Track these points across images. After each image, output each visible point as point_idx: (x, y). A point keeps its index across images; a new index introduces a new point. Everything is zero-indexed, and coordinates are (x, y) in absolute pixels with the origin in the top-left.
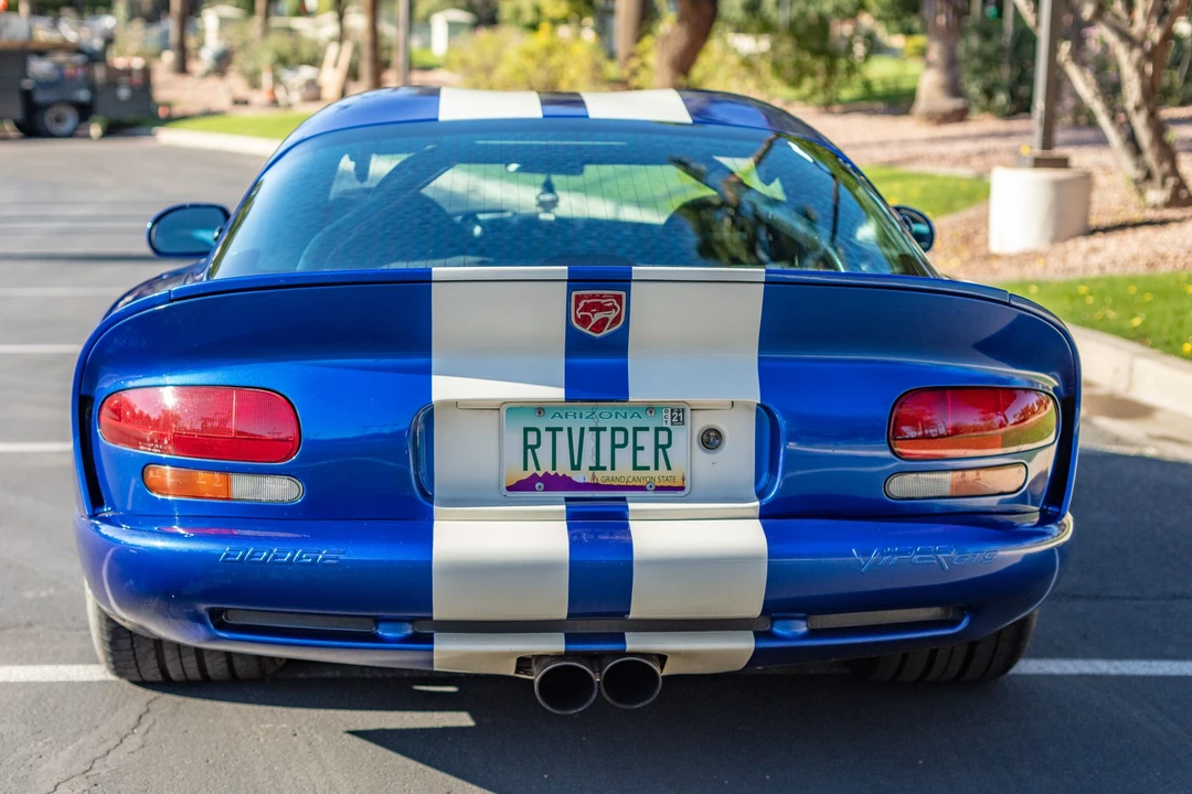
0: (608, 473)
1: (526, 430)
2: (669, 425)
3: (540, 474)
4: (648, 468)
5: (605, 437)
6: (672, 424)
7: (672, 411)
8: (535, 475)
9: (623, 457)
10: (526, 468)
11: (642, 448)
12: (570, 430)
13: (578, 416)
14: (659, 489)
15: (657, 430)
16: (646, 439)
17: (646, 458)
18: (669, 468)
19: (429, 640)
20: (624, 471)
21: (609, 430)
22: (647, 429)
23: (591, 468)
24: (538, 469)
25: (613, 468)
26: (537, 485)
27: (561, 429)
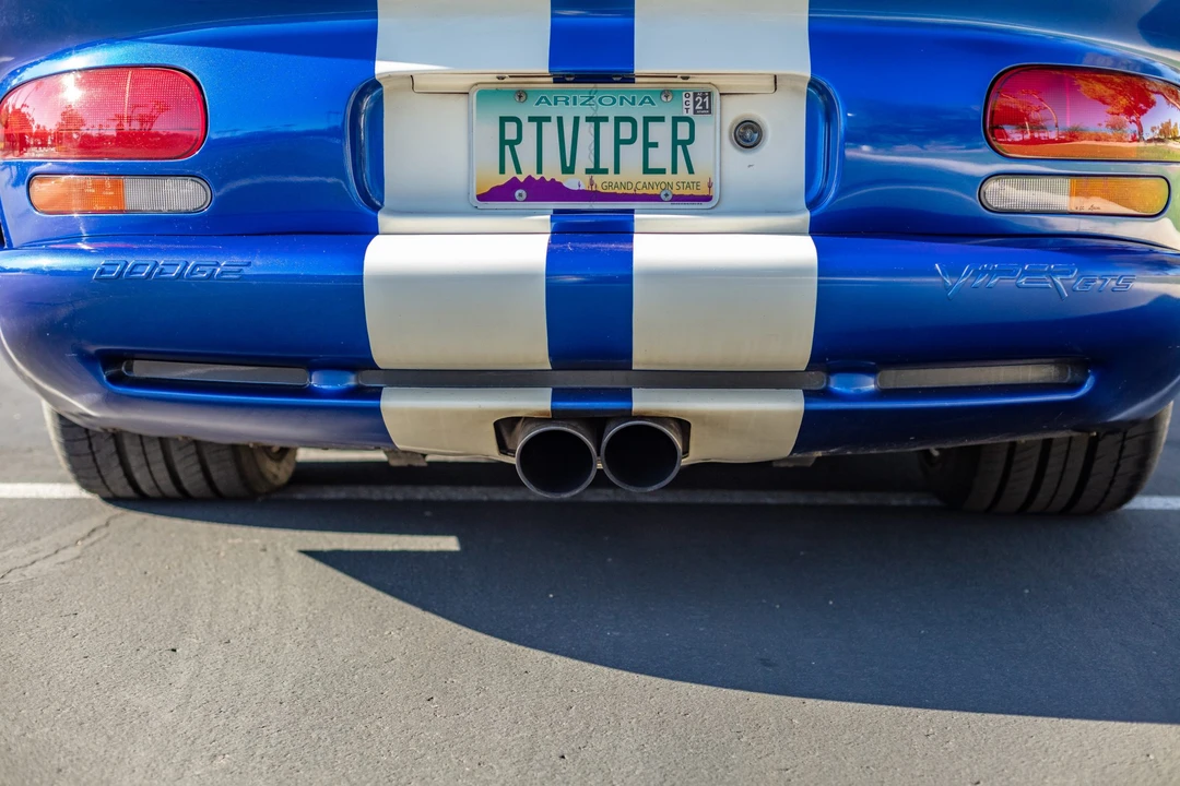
0: (611, 177)
1: (503, 120)
2: (690, 114)
3: (522, 178)
4: (662, 171)
5: (607, 130)
6: (695, 112)
7: (695, 95)
8: (515, 179)
9: (632, 155)
10: (502, 171)
11: (655, 145)
12: (560, 120)
13: (571, 101)
14: (677, 199)
15: (676, 120)
16: (660, 133)
17: (660, 157)
18: (691, 171)
19: (376, 394)
20: (631, 174)
21: (612, 120)
22: (661, 119)
23: (588, 171)
24: (519, 171)
25: (617, 171)
26: (517, 193)
27: (548, 119)
